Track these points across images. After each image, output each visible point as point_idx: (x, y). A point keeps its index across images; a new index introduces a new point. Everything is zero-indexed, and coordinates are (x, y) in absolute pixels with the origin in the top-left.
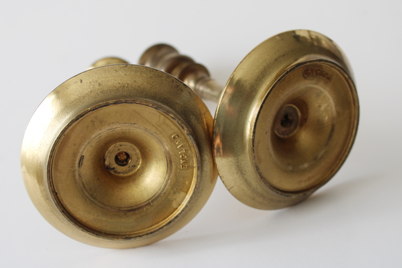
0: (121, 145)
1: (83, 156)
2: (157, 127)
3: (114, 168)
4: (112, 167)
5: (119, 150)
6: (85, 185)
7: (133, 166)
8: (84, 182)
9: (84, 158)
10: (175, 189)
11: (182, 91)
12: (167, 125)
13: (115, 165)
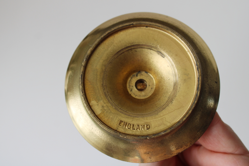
0: (152, 88)
1: (164, 57)
2: (162, 117)
3: (137, 76)
4: (139, 75)
5: (149, 85)
6: (141, 49)
7: (132, 89)
8: (144, 49)
9: (162, 57)
10: (106, 109)
11: (177, 149)
12: (160, 125)
13: (139, 77)
